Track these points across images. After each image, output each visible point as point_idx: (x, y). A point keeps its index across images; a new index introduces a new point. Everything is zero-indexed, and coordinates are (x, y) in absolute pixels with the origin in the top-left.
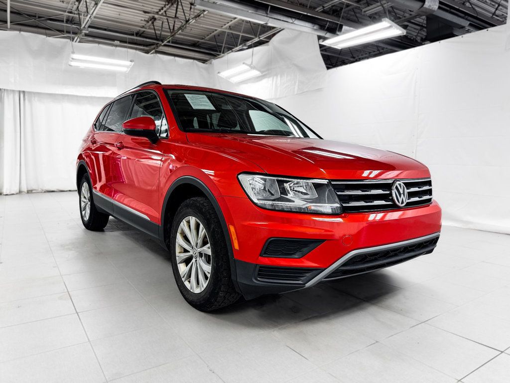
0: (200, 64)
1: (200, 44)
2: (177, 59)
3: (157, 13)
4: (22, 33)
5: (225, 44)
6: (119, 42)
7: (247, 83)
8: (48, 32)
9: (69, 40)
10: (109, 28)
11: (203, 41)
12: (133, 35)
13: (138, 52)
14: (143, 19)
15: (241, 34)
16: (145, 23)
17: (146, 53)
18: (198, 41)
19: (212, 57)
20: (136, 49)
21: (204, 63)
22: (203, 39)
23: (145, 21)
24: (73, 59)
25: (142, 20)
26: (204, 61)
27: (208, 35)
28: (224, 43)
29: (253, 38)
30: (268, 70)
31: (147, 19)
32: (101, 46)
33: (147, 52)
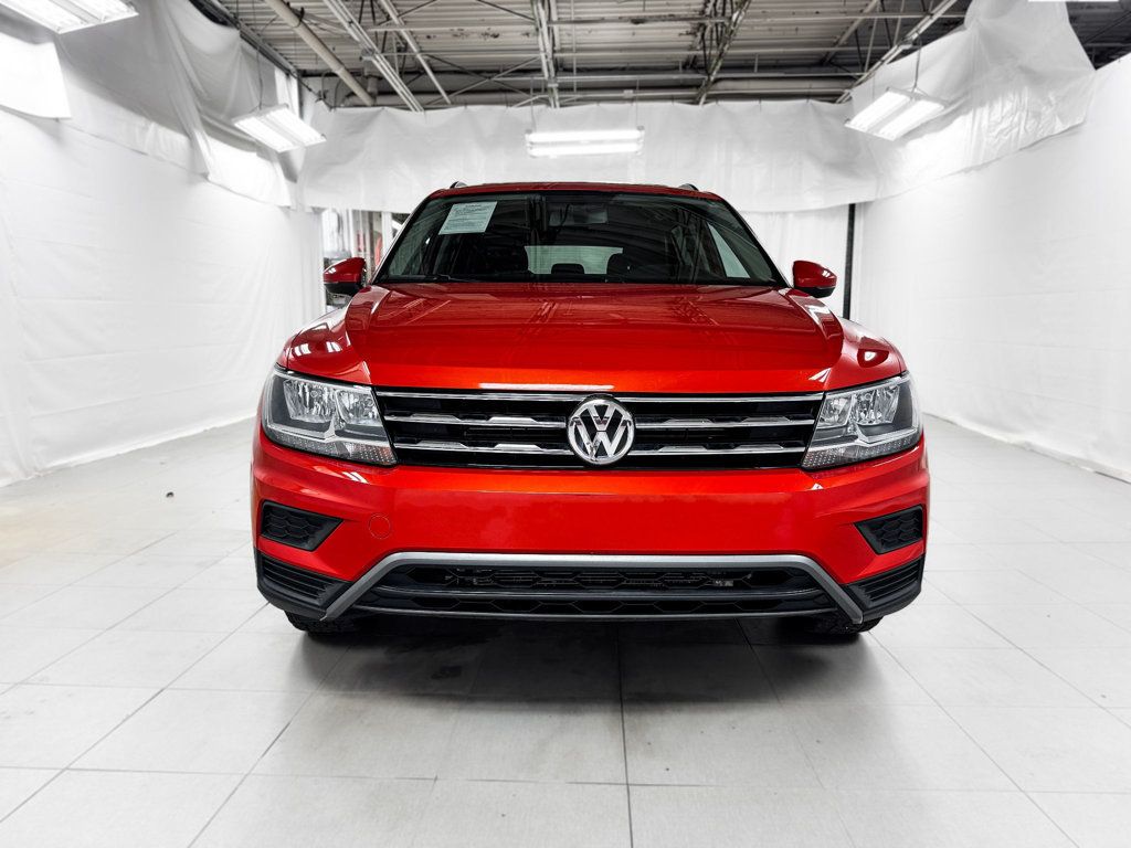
0: (825, 106)
1: (834, 57)
2: (766, 104)
3: (703, 12)
4: (469, 107)
5: (874, 45)
6: (631, 91)
7: (921, 136)
8: (510, 96)
9: (543, 107)
10: (631, 65)
11: (836, 49)
12: (674, 69)
13: (677, 105)
14: (683, 31)
15: (900, 17)
16: (690, 38)
17: (692, 104)
18: (828, 53)
19: (849, 83)
20: (672, 99)
21: (833, 102)
22: (835, 44)
23: (688, 34)
24: (532, 143)
25: (681, 34)
26: (833, 98)
27: (844, 33)
28: (871, 43)
29: (919, 20)
30: (966, 93)
31: (689, 30)
32: (604, 106)
33: (694, 101)
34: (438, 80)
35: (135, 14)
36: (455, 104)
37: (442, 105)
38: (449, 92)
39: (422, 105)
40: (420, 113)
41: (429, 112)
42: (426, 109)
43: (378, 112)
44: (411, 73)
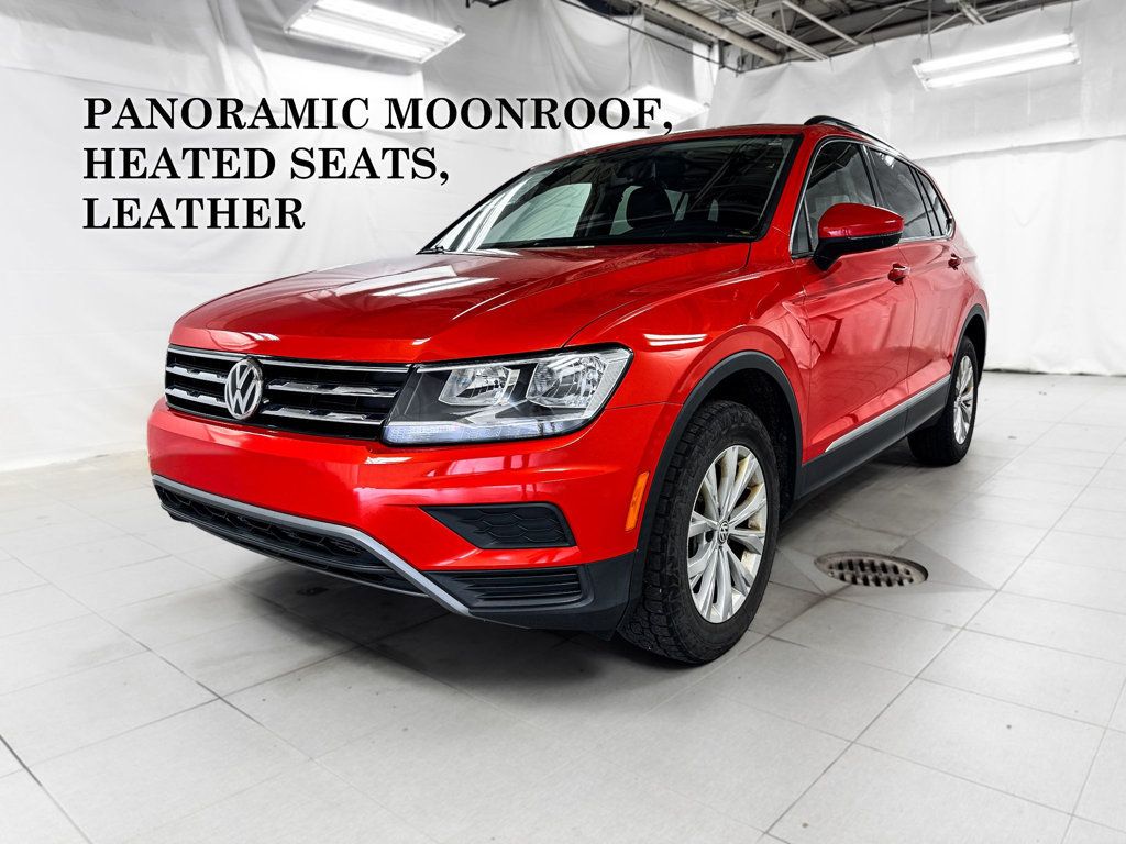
4: (878, 44)
8: (928, 22)
24: (925, 74)
34: (834, 27)
35: (464, 35)
36: (862, 44)
37: (847, 49)
38: (852, 35)
39: (824, 53)
40: (824, 61)
41: (834, 59)
42: (831, 56)
43: (786, 68)
44: (799, 27)
